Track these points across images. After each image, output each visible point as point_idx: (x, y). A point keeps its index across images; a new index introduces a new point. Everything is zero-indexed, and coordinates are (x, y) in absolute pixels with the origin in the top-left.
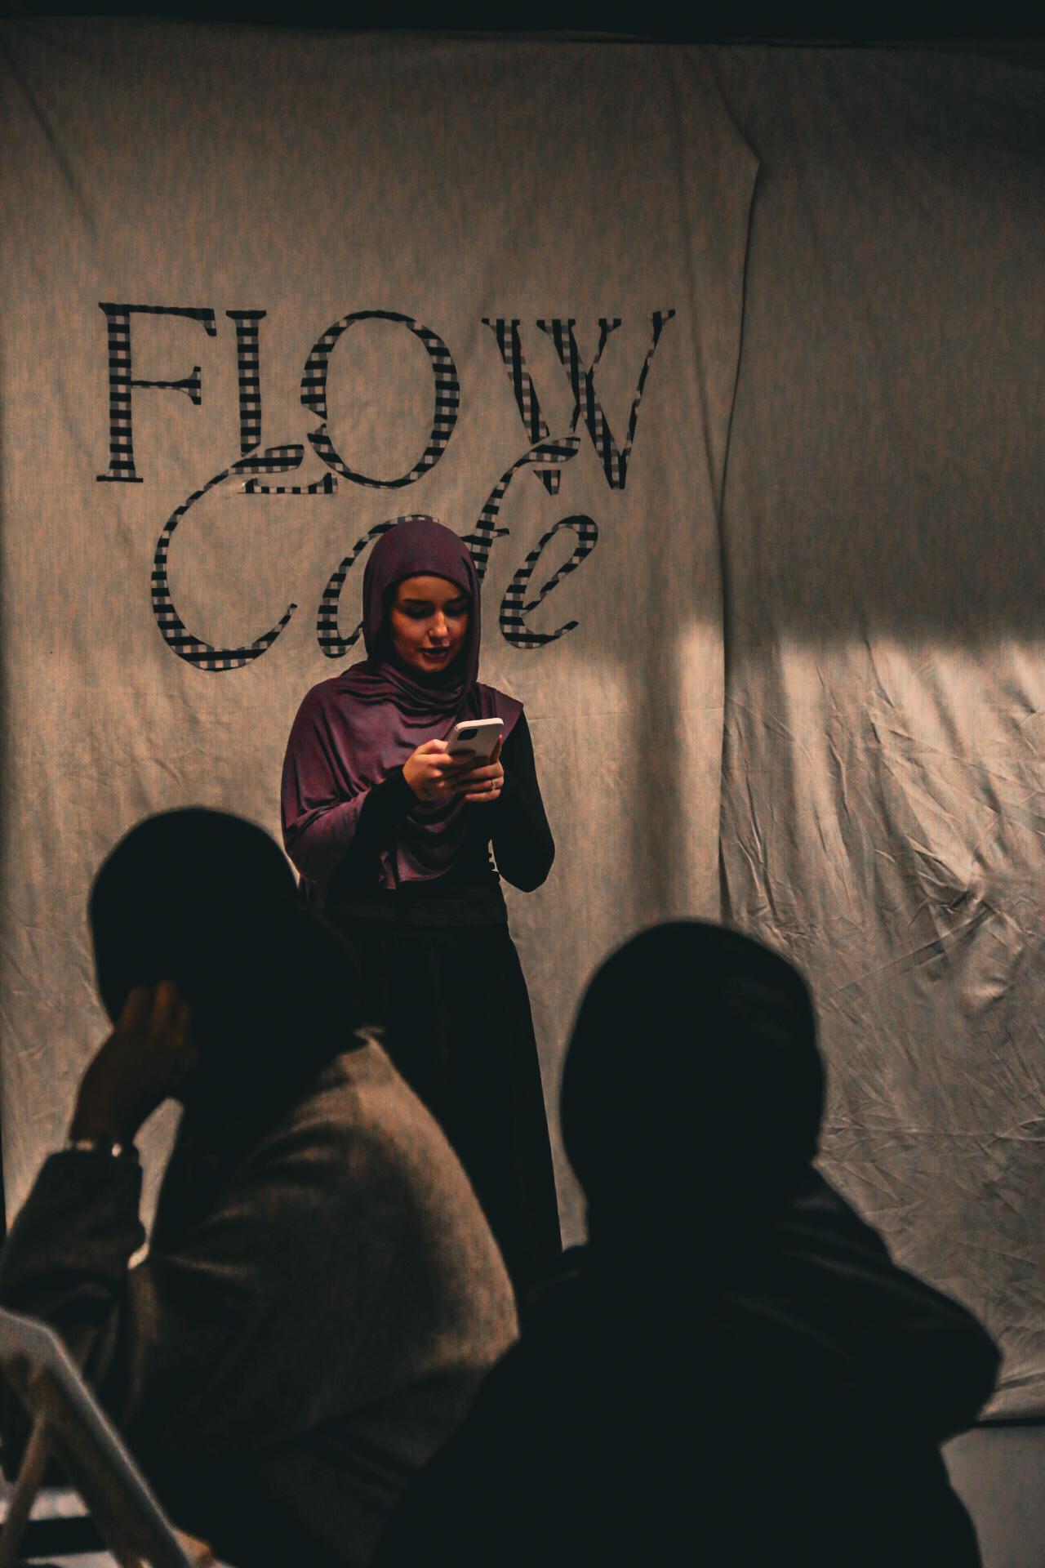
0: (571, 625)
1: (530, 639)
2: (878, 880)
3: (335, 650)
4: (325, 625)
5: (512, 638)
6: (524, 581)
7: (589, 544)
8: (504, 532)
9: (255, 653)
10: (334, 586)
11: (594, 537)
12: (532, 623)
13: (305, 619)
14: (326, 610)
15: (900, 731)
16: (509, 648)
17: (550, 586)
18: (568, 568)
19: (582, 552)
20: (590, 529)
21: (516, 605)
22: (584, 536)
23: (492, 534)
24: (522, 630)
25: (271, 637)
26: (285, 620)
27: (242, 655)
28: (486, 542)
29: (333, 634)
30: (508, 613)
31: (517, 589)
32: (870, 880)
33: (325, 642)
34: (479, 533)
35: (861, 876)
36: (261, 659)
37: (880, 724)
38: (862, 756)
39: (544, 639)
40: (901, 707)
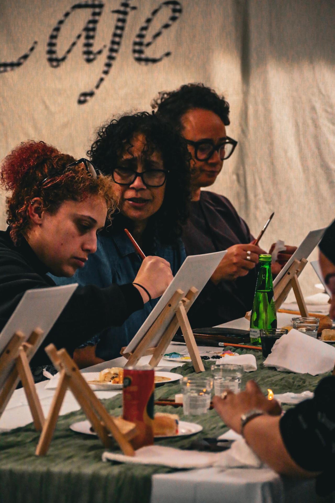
0: (168, 54)
1: (147, 60)
2: (316, 182)
3: (55, 64)
4: (51, 52)
5: (139, 60)
6: (144, 32)
7: (177, 15)
8: (134, 8)
9: (18, 64)
10: (55, 33)
11: (180, 11)
12: (148, 53)
13: (42, 48)
14: (51, 45)
15: (329, 110)
16: (136, 64)
17: (158, 35)
18: (166, 26)
19: (174, 19)
20: (178, 7)
21: (140, 44)
22: (174, 11)
23: (128, 10)
24: (143, 56)
25: (25, 57)
26: (32, 49)
27: (13, 65)
28: (125, 13)
29: (54, 56)
30: (137, 48)
31: (141, 36)
32: (312, 182)
33: (51, 60)
34: (122, 9)
35: (308, 180)
36: (22, 67)
37: (318, 106)
38: (310, 122)
39: (154, 61)
40: (329, 97)
